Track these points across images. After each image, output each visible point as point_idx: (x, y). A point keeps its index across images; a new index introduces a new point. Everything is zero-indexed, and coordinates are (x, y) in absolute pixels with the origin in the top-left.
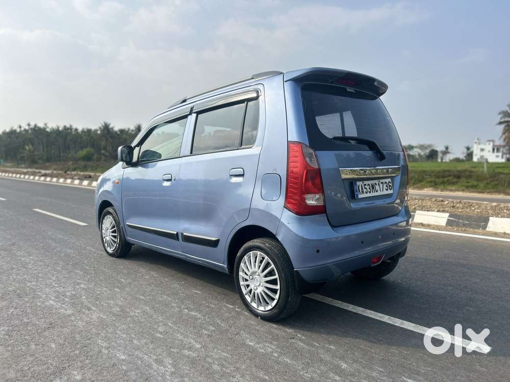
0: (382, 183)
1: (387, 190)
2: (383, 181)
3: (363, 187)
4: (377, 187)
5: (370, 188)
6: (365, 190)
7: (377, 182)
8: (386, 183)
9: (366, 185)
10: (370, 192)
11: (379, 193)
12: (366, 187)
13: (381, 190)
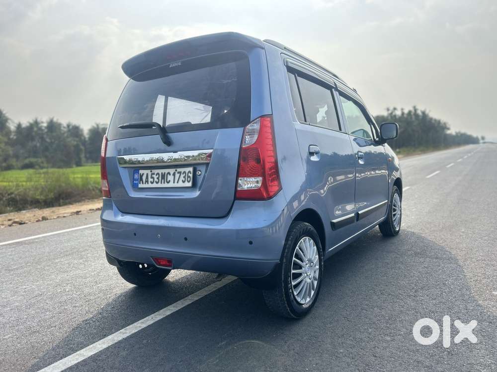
0: (180, 173)
1: (184, 182)
2: (182, 170)
3: (149, 177)
4: (170, 178)
5: (158, 178)
6: (150, 180)
7: (172, 171)
8: (185, 172)
9: (154, 174)
10: (157, 183)
11: (171, 185)
12: (154, 176)
13: (176, 181)
